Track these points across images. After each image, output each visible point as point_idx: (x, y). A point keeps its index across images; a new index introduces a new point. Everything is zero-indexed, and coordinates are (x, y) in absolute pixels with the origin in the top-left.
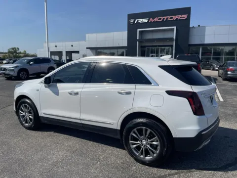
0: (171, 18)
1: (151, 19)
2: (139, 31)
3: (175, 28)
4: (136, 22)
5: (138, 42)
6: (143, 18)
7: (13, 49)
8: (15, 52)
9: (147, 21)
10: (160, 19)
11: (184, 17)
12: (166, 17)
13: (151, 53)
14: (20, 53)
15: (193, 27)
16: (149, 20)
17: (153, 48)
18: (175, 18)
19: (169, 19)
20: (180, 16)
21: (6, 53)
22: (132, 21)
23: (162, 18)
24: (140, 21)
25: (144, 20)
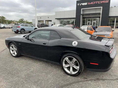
0: (99, 2)
1: (89, 3)
2: (82, 10)
3: (102, 7)
4: (81, 5)
5: (81, 16)
6: (84, 3)
7: (21, 19)
8: (22, 21)
9: (86, 4)
10: (94, 3)
11: (107, 2)
12: (97, 2)
13: (88, 21)
14: (25, 21)
15: (112, 7)
16: (87, 4)
17: (89, 18)
18: (102, 2)
19: (99, 3)
20: (105, 1)
21: (18, 21)
22: (79, 4)
23: (95, 2)
24: (83, 4)
25: (85, 4)
